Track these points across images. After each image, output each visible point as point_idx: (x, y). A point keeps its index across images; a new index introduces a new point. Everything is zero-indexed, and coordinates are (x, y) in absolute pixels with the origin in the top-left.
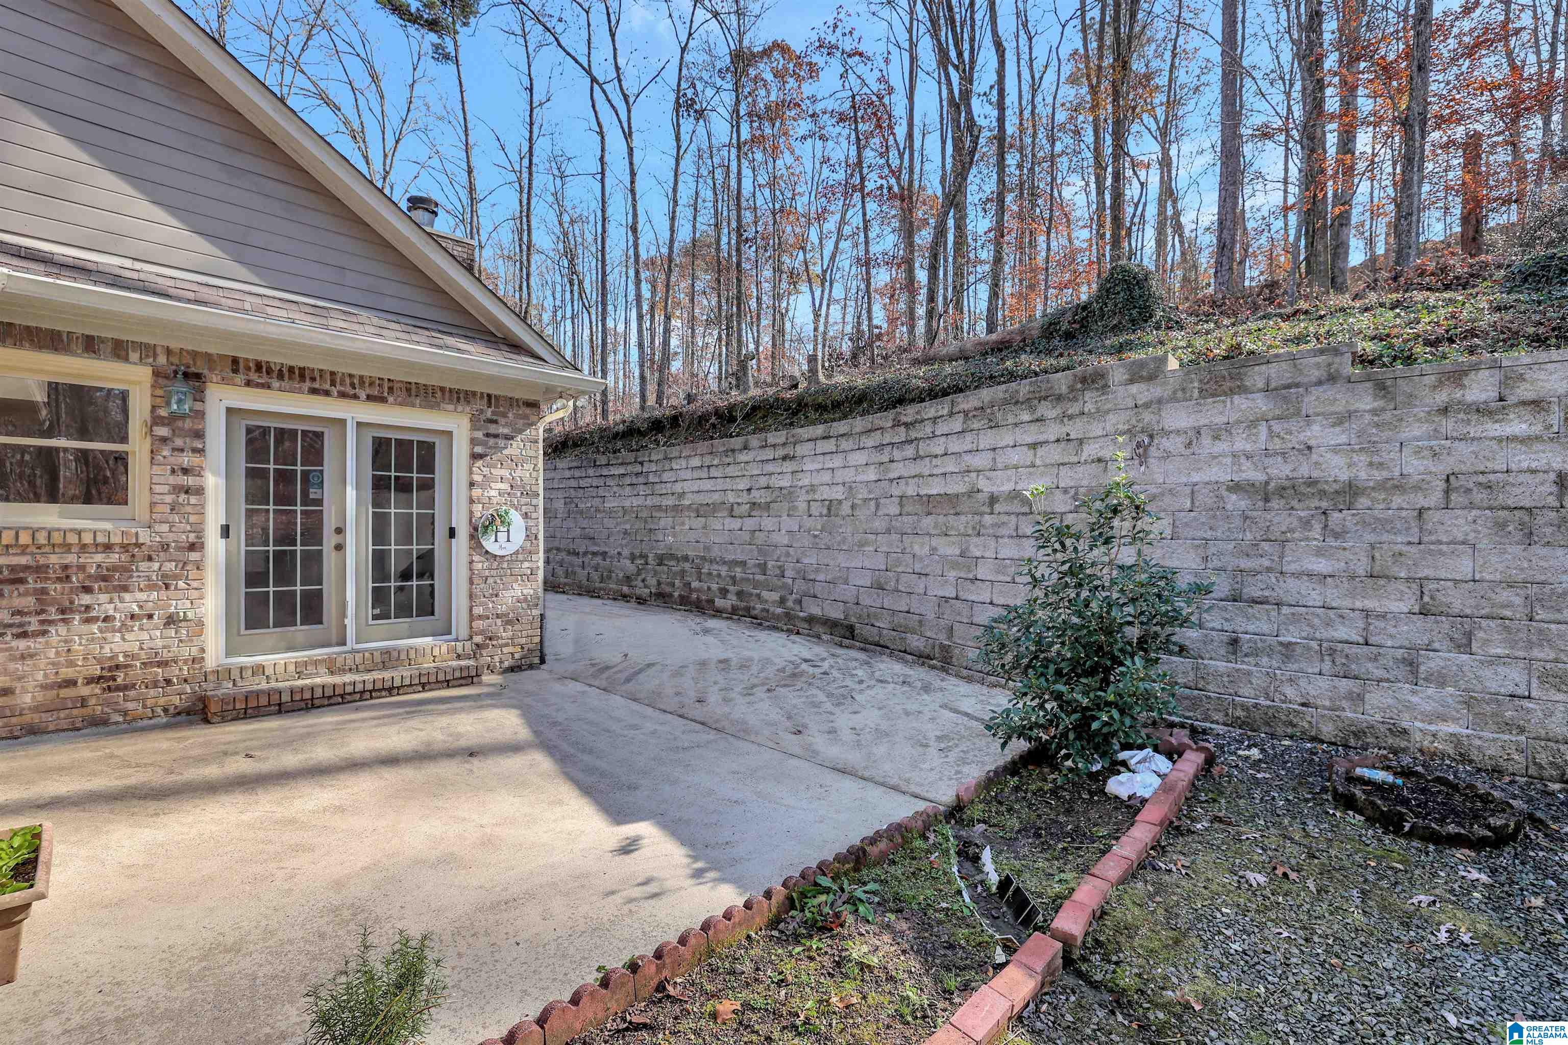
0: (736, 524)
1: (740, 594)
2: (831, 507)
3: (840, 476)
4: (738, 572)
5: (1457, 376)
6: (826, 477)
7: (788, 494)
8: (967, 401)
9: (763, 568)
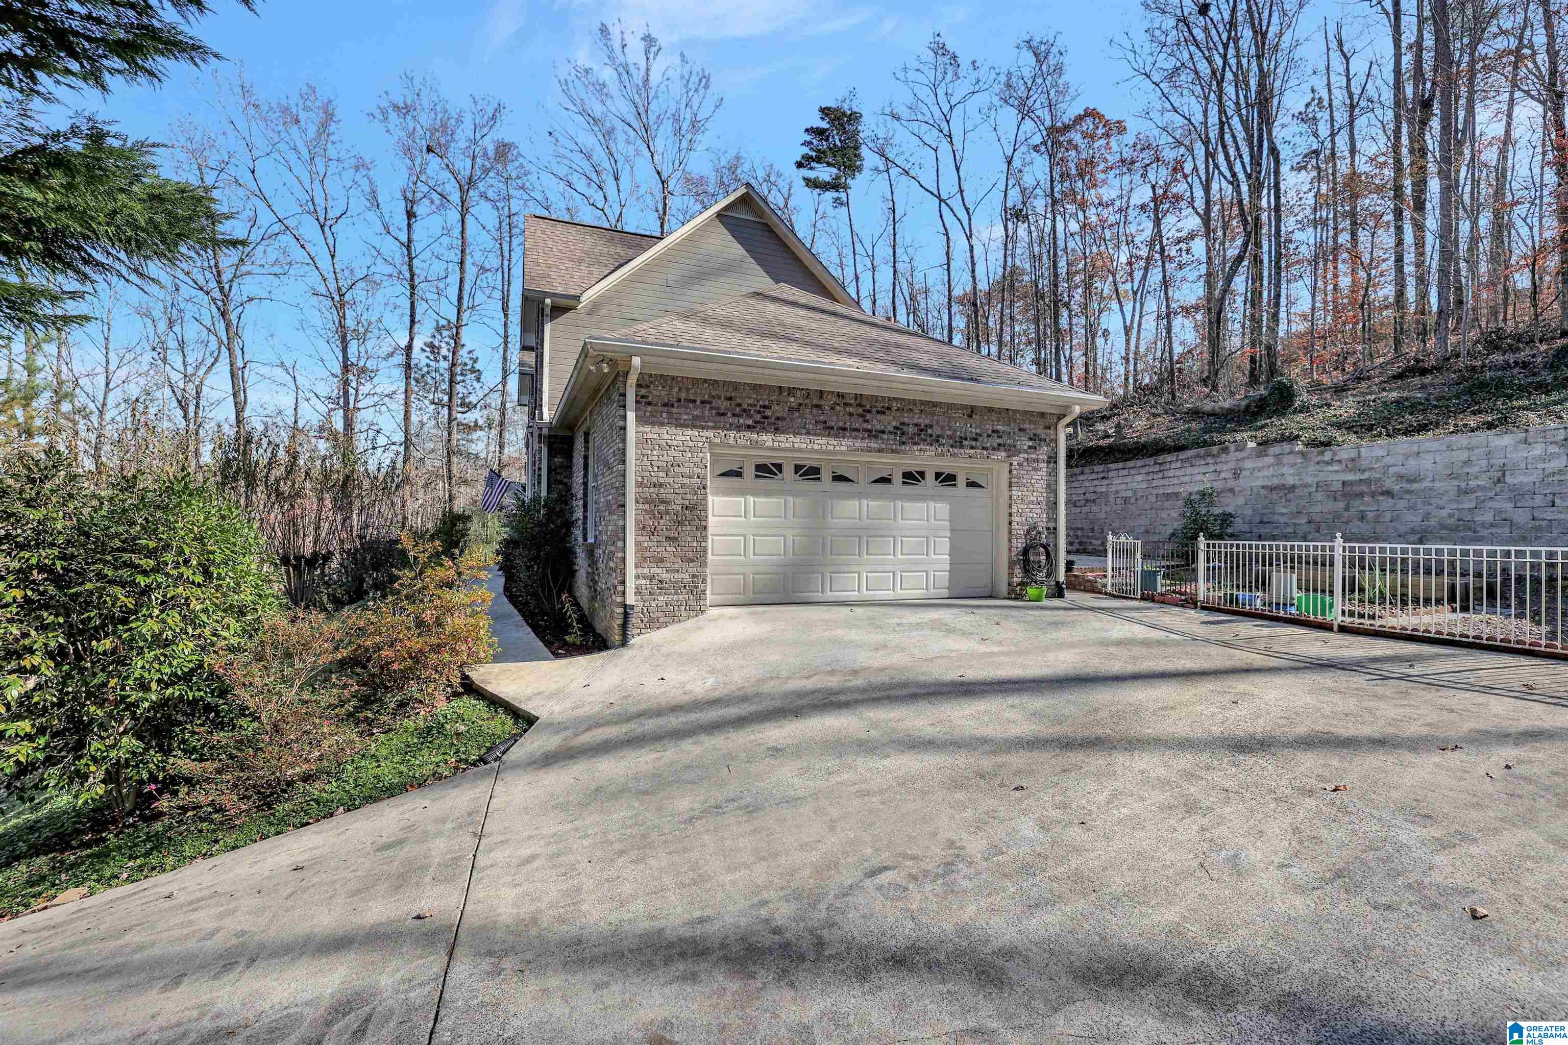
0: (1079, 510)
1: (1080, 543)
2: (1126, 500)
3: (1130, 486)
4: (1080, 533)
5: (1322, 453)
6: (1124, 486)
7: (1106, 495)
8: (1183, 455)
9: (1093, 530)
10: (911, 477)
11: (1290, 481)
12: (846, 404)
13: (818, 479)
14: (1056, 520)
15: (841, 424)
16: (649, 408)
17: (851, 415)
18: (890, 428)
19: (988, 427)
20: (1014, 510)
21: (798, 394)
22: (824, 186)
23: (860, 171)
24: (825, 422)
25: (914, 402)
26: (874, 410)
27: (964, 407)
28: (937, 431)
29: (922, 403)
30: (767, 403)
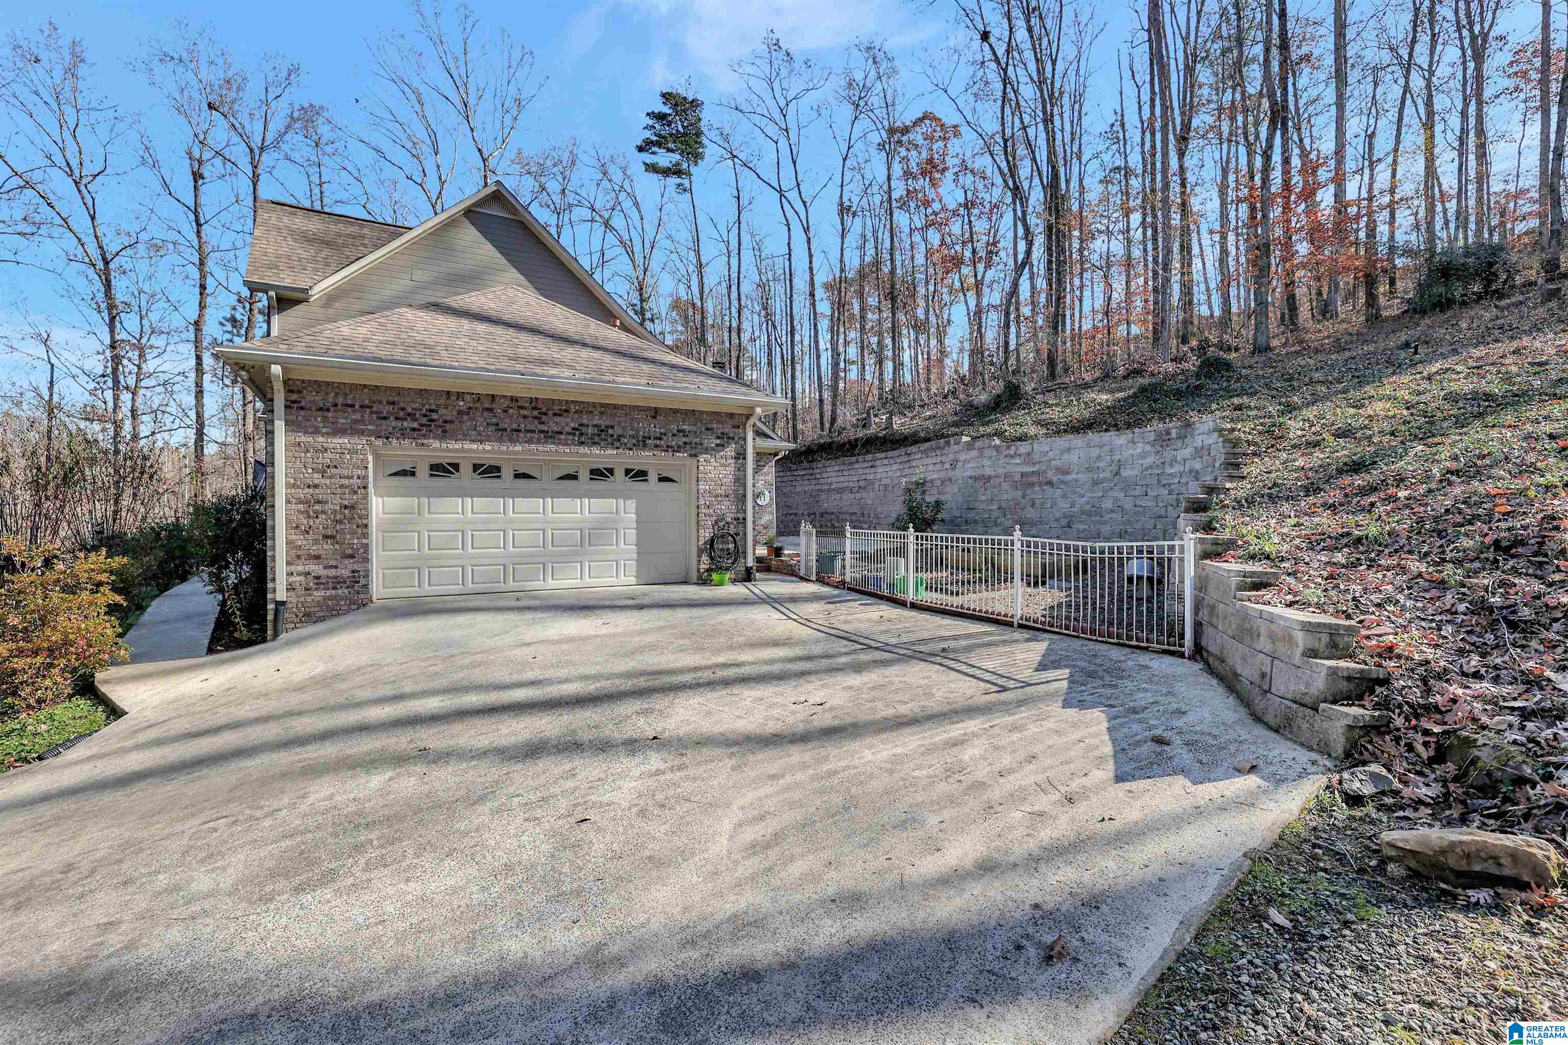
7: (872, 482)
10: (598, 474)
11: (988, 472)
12: (520, 407)
13: (499, 477)
14: (745, 512)
15: (514, 426)
16: (302, 413)
17: (525, 417)
18: (568, 429)
19: (674, 427)
20: (702, 502)
21: (468, 398)
22: (666, 172)
23: (702, 158)
24: (497, 425)
25: (594, 405)
26: (550, 413)
27: (649, 409)
28: (618, 431)
29: (603, 405)
30: (433, 407)
